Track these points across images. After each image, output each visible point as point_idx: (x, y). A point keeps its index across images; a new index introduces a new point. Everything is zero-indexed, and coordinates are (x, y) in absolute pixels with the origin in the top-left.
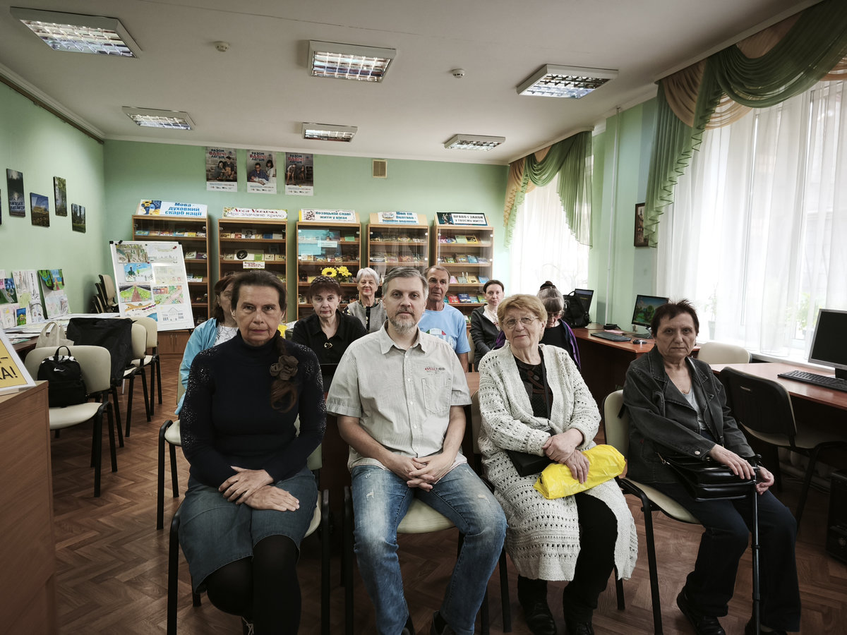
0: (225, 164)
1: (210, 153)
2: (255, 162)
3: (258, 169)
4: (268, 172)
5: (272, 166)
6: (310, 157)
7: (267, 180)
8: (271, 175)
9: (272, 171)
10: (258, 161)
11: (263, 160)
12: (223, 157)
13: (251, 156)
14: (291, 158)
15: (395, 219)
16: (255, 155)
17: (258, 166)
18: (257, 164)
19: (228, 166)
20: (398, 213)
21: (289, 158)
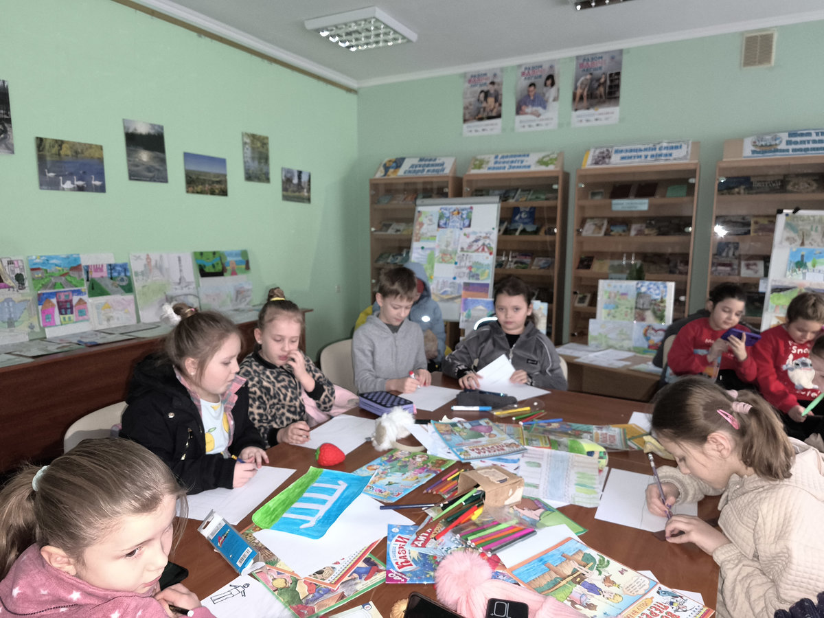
0: (487, 94)
1: (470, 81)
2: (529, 82)
3: (532, 94)
4: (547, 95)
5: (553, 84)
6: (617, 57)
7: (545, 108)
8: (551, 99)
9: (552, 92)
10: (532, 80)
11: (540, 76)
12: (485, 84)
13: (523, 74)
14: (584, 63)
15: (783, 146)
16: (529, 71)
17: (532, 88)
18: (532, 85)
19: (491, 95)
20: (791, 135)
21: (581, 65)
